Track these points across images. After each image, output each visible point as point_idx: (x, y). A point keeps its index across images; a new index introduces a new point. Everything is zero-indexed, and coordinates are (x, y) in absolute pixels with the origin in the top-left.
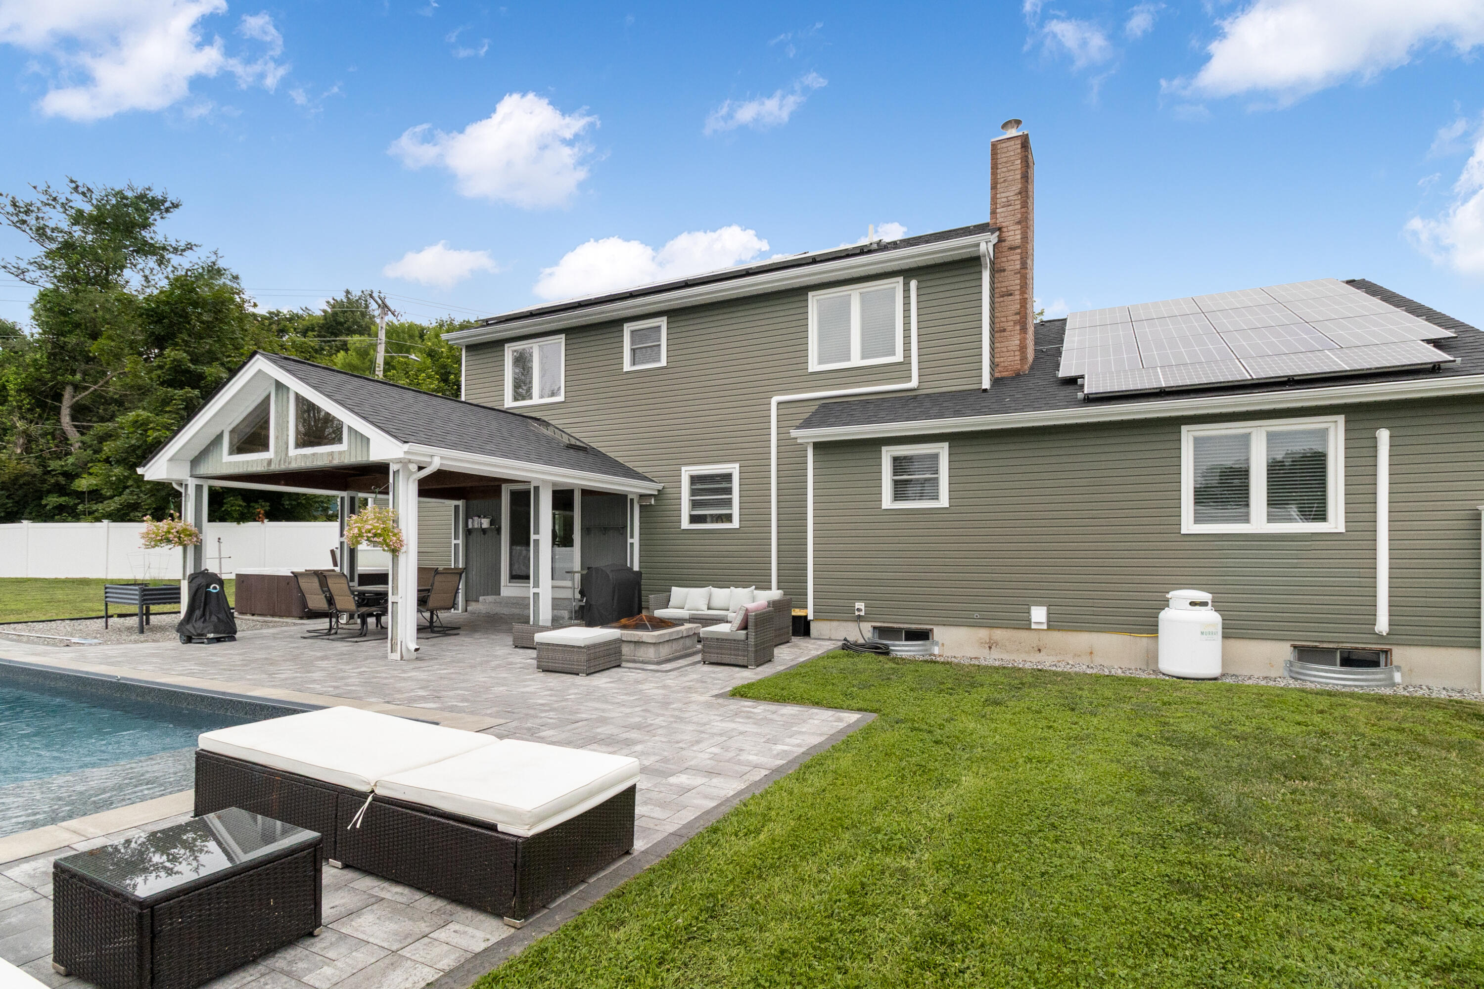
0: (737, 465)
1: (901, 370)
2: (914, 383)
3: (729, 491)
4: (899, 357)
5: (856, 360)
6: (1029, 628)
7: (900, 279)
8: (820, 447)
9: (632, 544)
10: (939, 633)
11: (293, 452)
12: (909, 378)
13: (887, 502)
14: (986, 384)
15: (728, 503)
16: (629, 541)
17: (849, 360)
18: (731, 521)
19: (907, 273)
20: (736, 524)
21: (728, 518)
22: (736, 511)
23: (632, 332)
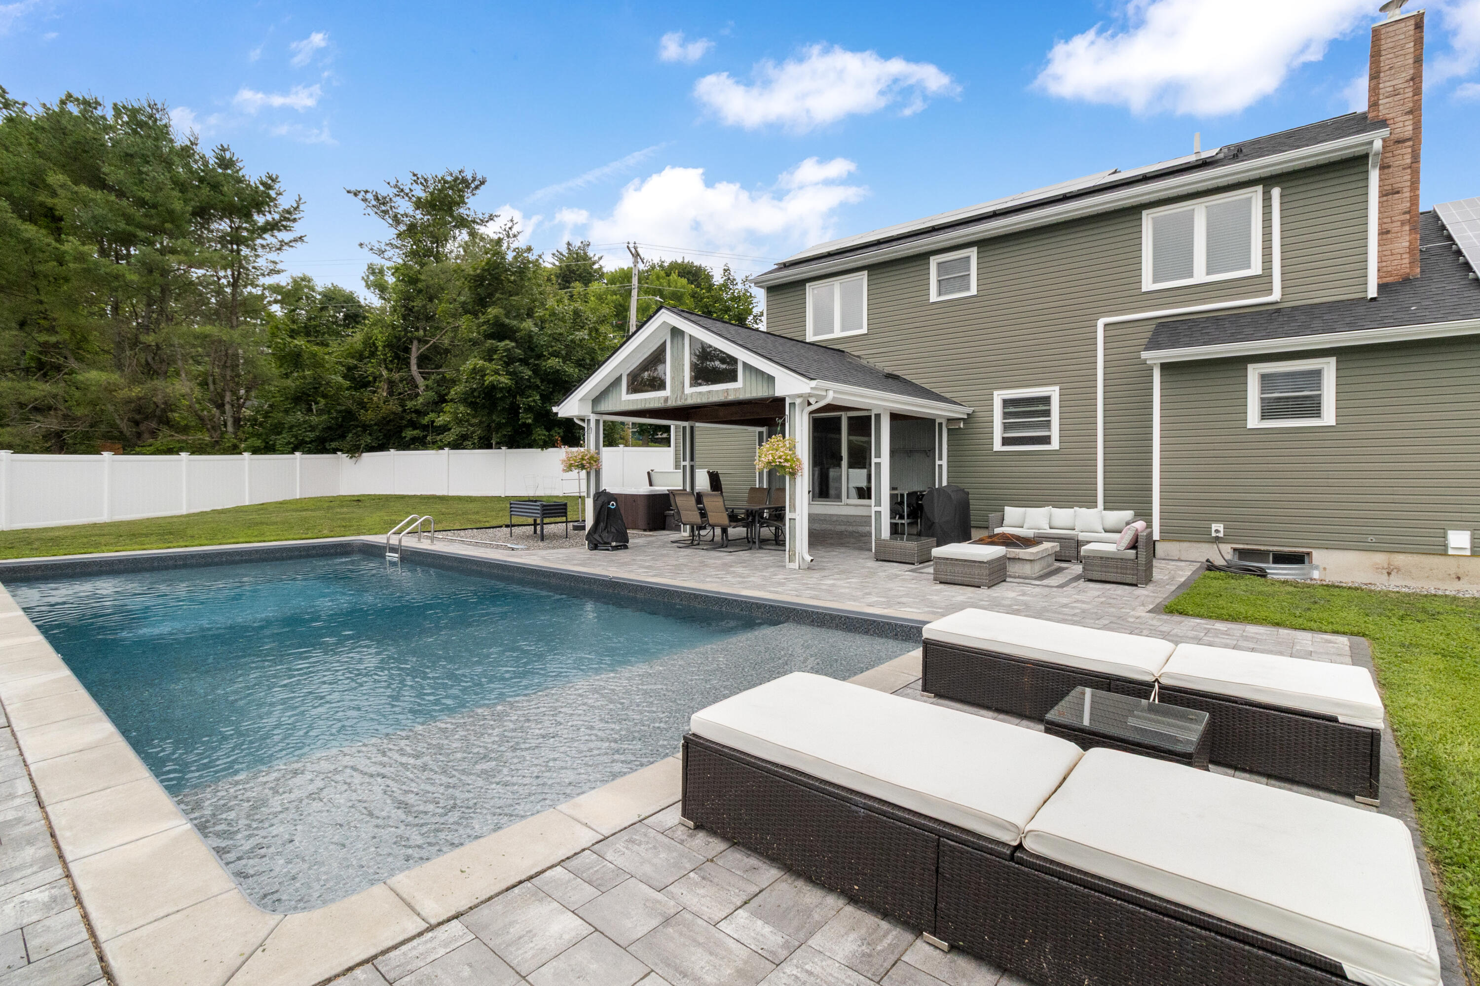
0: (1057, 388)
1: (1263, 282)
2: (1276, 295)
3: (1047, 413)
4: (1256, 268)
5: (1200, 276)
6: (1444, 553)
7: (1260, 189)
8: (1166, 367)
9: (940, 466)
10: (1318, 556)
11: (688, 390)
12: (1270, 291)
13: (1253, 420)
14: (1372, 292)
15: (1047, 425)
16: (938, 462)
17: (1192, 276)
18: (1049, 443)
19: (1267, 181)
20: (1055, 445)
21: (1046, 440)
22: (1055, 432)
23: (939, 264)
